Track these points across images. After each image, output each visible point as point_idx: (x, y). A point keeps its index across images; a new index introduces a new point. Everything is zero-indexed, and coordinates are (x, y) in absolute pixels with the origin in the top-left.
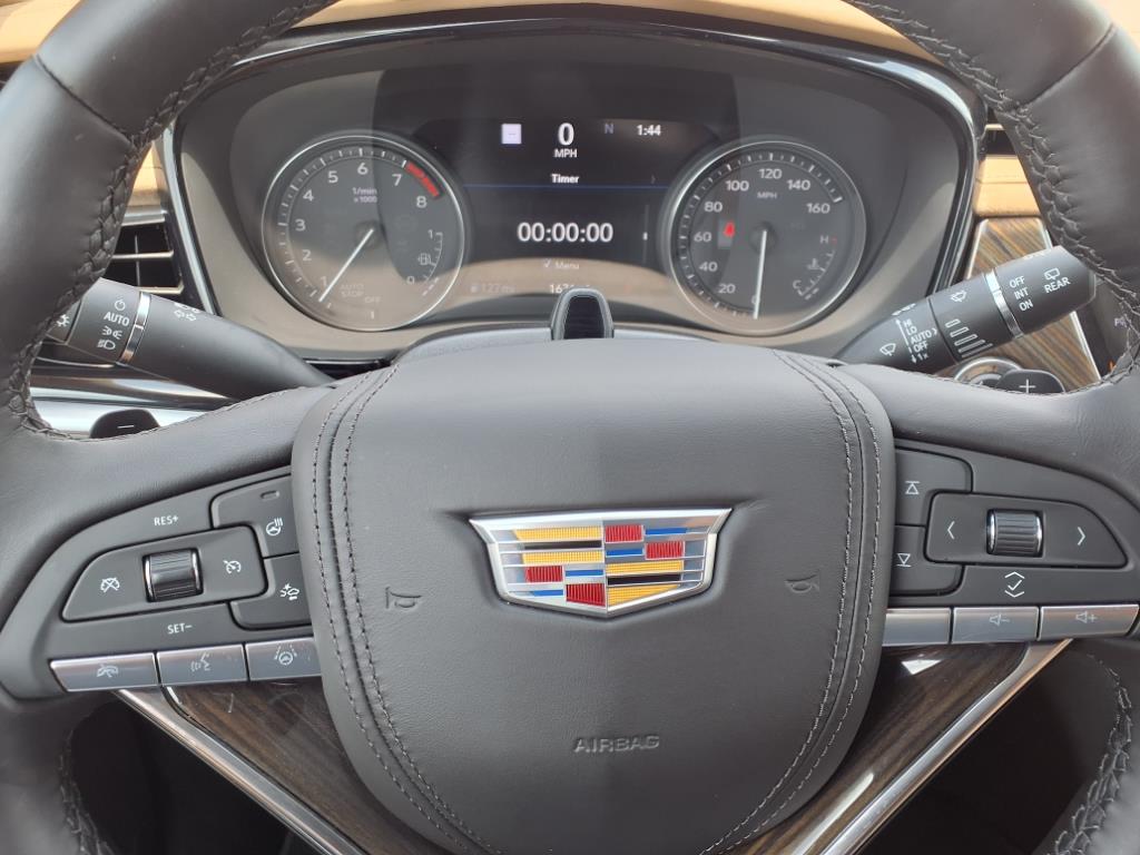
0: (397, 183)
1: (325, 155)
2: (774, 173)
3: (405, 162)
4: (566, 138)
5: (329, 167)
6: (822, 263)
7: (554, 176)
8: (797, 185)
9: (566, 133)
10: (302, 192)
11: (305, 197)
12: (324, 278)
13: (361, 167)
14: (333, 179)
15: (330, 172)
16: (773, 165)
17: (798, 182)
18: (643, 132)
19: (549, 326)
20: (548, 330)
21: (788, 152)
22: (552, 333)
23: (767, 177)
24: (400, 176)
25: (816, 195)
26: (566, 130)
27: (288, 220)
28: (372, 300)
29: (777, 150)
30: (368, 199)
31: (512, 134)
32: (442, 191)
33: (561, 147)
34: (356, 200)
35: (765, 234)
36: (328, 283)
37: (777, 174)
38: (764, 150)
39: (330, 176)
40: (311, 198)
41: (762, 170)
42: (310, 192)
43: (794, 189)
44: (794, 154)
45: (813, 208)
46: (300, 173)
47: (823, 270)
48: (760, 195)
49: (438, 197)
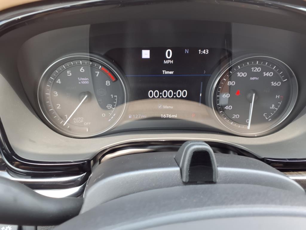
0: (97, 76)
1: (65, 64)
2: (258, 70)
3: (100, 66)
4: (169, 56)
5: (67, 69)
6: (276, 106)
7: (164, 71)
8: (268, 74)
9: (169, 53)
10: (56, 80)
11: (57, 82)
12: (66, 115)
13: (82, 69)
14: (69, 74)
15: (68, 71)
16: (258, 66)
17: (268, 73)
18: (201, 52)
19: (179, 166)
20: (178, 169)
21: (264, 60)
22: (181, 170)
23: (255, 71)
24: (98, 72)
25: (275, 78)
26: (169, 52)
27: (50, 92)
28: (87, 124)
29: (260, 60)
30: (85, 82)
31: (146, 54)
32: (117, 79)
33: (167, 59)
34: (80, 83)
35: (254, 94)
36: (68, 118)
37: (259, 70)
38: (255, 60)
39: (68, 73)
40: (60, 82)
41: (253, 68)
42: (59, 80)
43: (266, 76)
44: (267, 62)
45: (273, 84)
46: (54, 72)
47: (277, 109)
48: (251, 79)
49: (115, 81)
